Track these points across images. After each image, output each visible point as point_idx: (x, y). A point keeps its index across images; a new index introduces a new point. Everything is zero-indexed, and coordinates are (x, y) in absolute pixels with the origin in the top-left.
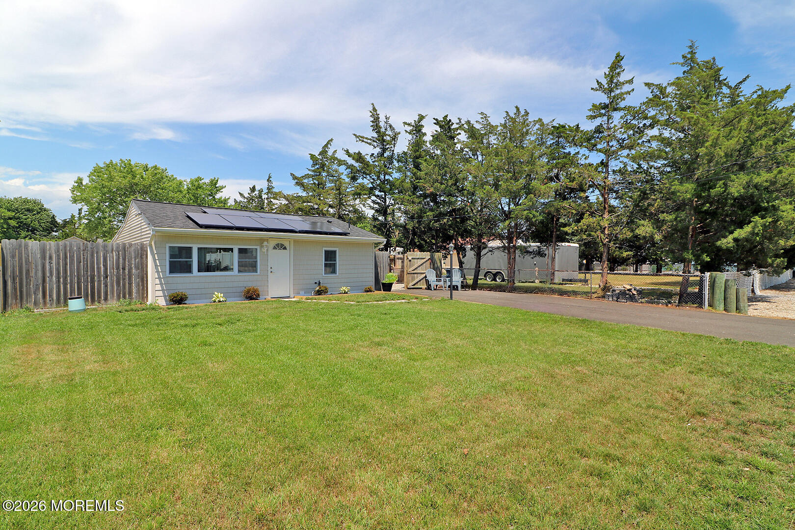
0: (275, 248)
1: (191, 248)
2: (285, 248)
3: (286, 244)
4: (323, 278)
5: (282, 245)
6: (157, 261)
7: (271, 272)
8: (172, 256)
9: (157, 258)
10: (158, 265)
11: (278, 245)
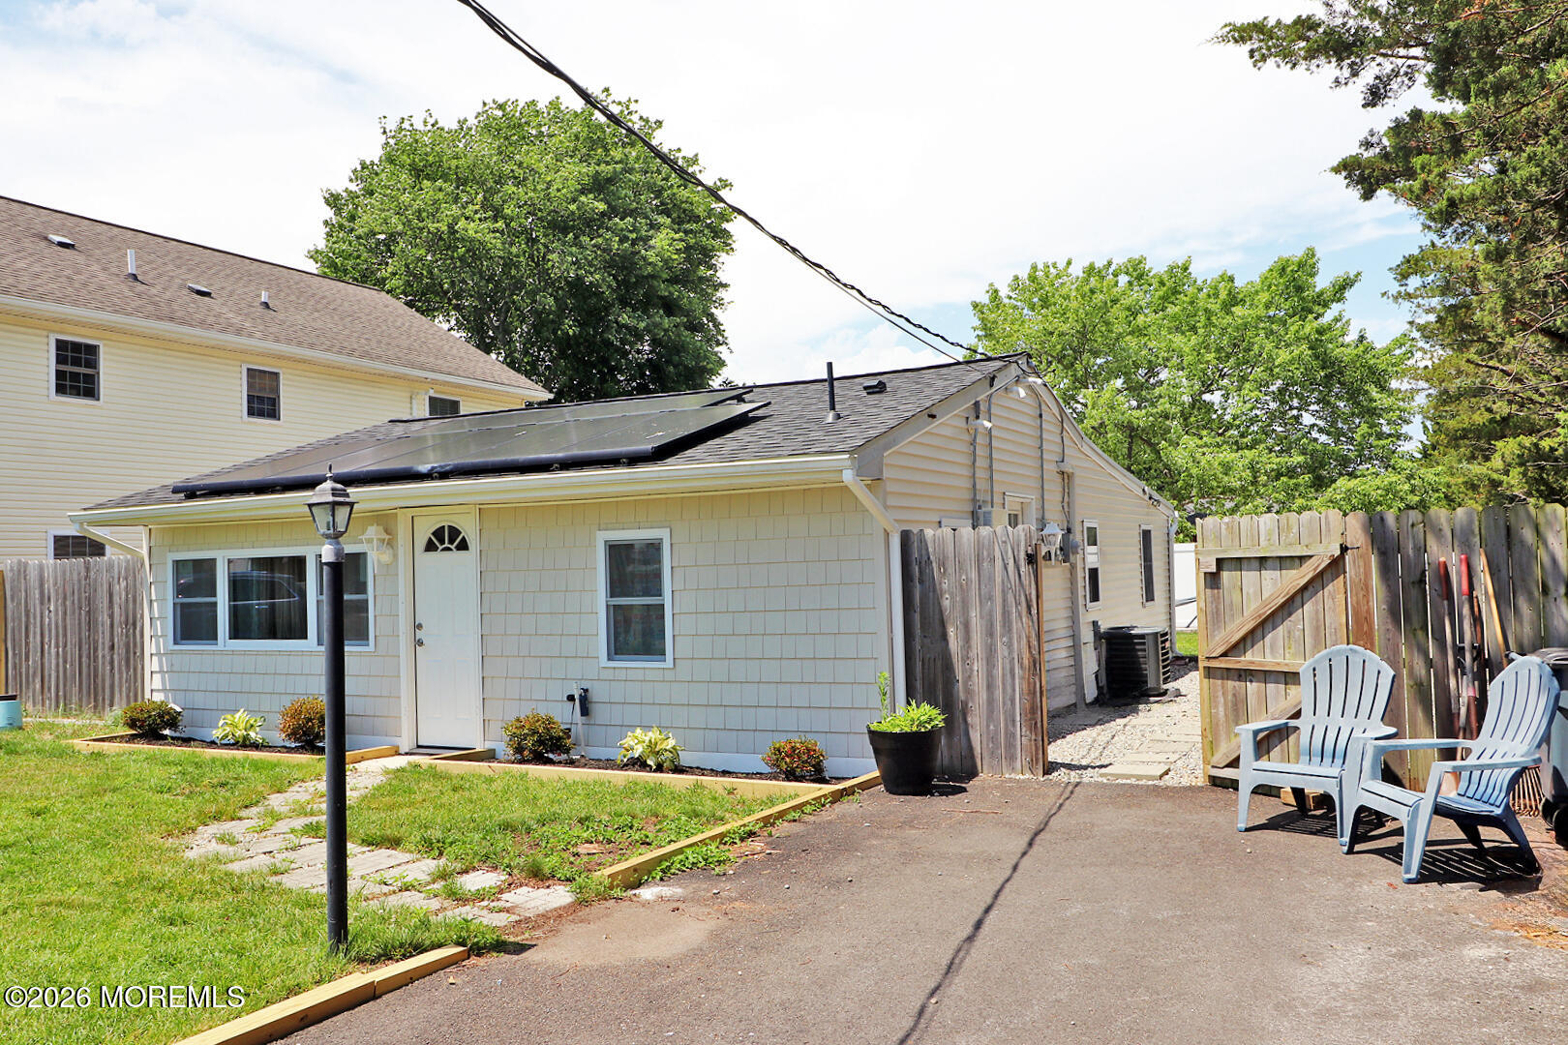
0: (430, 547)
1: (213, 561)
2: (463, 546)
3: (469, 530)
4: (605, 675)
5: (454, 532)
6: (155, 604)
7: (420, 643)
8: (181, 590)
9: (154, 598)
10: (156, 616)
11: (439, 533)
